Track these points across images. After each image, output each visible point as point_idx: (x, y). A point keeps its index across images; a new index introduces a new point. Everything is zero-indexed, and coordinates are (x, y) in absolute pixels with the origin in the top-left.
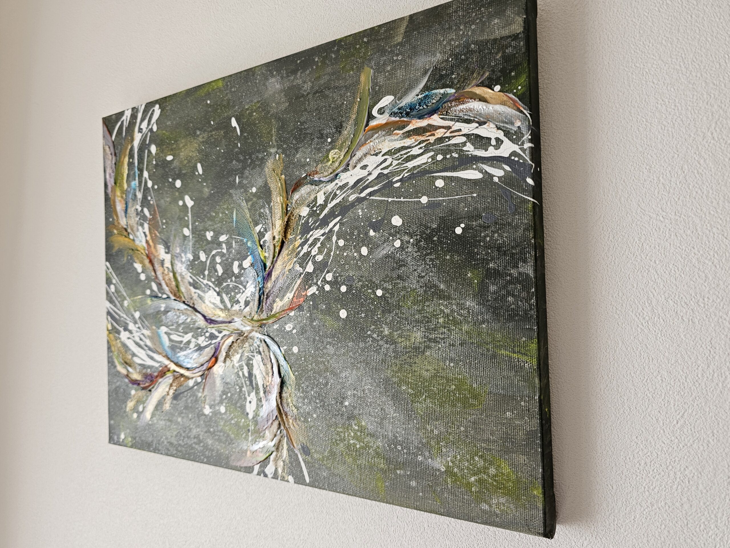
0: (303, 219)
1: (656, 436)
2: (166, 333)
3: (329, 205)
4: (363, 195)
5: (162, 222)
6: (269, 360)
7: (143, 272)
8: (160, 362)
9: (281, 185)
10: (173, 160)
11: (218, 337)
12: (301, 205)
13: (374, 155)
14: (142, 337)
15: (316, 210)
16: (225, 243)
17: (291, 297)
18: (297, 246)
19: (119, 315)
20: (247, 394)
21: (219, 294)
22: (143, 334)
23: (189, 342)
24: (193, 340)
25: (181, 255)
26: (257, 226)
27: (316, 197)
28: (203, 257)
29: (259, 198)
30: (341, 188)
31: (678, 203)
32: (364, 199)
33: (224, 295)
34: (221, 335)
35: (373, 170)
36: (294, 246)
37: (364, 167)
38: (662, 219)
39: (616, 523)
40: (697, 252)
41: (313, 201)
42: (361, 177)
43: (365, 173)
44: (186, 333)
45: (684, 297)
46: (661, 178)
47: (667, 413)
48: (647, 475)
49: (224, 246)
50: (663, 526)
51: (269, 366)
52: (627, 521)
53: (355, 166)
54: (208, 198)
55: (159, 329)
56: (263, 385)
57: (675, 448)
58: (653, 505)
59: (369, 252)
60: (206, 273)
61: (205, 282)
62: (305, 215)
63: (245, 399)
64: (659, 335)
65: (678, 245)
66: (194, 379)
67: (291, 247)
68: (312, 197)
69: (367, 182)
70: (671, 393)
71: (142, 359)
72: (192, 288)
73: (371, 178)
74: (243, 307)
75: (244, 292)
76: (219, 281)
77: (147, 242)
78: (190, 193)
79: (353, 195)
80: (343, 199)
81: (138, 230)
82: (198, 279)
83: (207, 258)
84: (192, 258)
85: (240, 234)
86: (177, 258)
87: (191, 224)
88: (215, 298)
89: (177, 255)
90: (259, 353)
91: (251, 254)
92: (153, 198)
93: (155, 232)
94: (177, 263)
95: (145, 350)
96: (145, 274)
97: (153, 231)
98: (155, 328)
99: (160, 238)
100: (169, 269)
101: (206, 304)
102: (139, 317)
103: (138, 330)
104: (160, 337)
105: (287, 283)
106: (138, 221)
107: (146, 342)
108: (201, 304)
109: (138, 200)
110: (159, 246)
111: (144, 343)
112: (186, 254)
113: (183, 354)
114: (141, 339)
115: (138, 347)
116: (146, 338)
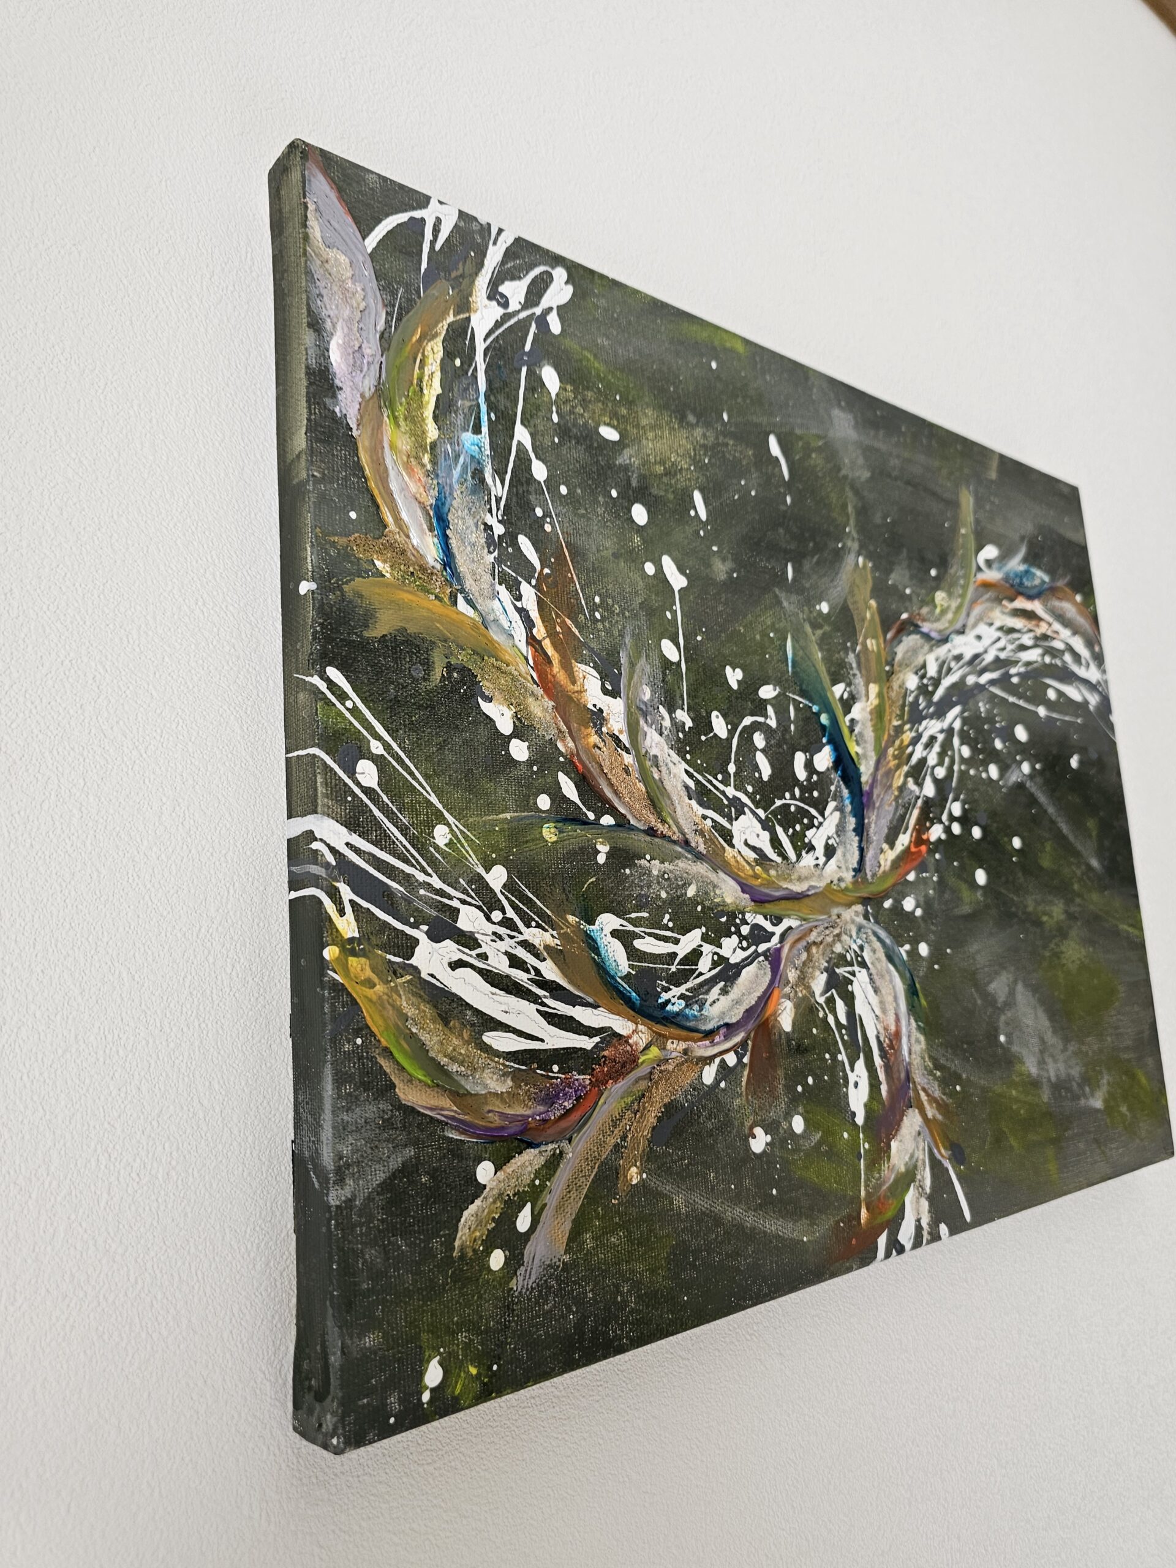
0: (911, 695)
2: (615, 934)
3: (943, 682)
5: (589, 599)
6: (887, 977)
7: (517, 733)
8: (599, 1031)
9: (872, 615)
11: (773, 934)
12: (906, 668)
13: (986, 624)
15: (928, 684)
16: (773, 706)
17: (906, 843)
20: (847, 1067)
21: (764, 824)
22: (525, 944)
23: (695, 956)
24: (707, 948)
25: (658, 710)
26: (835, 685)
27: (925, 662)
28: (720, 726)
29: (836, 628)
30: (956, 659)
32: (984, 687)
33: (779, 830)
35: (988, 647)
36: (902, 741)
37: (980, 638)
41: (922, 667)
42: (978, 651)
43: (981, 646)
44: (685, 931)
49: (770, 710)
51: (888, 991)
53: (971, 631)
54: (724, 584)
55: (592, 922)
56: (878, 1038)
59: (998, 774)
60: (732, 768)
61: (730, 792)
62: (913, 689)
63: (846, 1079)
66: (717, 1060)
67: (898, 742)
68: (920, 659)
69: (985, 662)
72: (694, 804)
73: (988, 658)
74: (822, 860)
75: (821, 824)
76: (765, 794)
77: (532, 640)
78: (675, 553)
79: (971, 677)
80: (960, 678)
81: (494, 594)
82: (711, 782)
83: (731, 733)
84: (691, 725)
85: (803, 693)
86: (645, 715)
87: (683, 634)
88: (758, 836)
89: (644, 708)
90: (863, 964)
91: (829, 742)
92: (551, 517)
93: (564, 621)
94: (646, 728)
95: (534, 999)
96: (527, 744)
97: (558, 616)
98: (577, 920)
99: (585, 645)
100: (620, 741)
101: (736, 850)
102: (504, 886)
103: (502, 931)
104: (596, 949)
105: (898, 814)
106: (494, 567)
107: (538, 972)
108: (724, 848)
109: (493, 498)
110: (579, 665)
111: (530, 977)
112: (671, 711)
113: (678, 994)
114: (515, 962)
115: (502, 993)
116: (537, 955)
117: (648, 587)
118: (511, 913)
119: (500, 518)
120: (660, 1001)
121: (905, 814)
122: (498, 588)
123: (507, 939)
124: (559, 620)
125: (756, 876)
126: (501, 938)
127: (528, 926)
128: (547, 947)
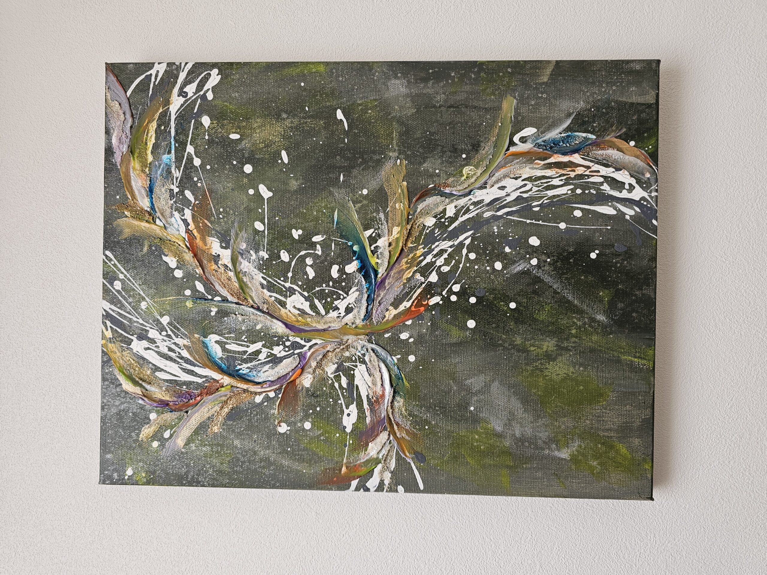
0: (428, 229)
1: (714, 415)
2: (217, 342)
3: (460, 218)
4: (499, 213)
5: (217, 210)
6: (378, 369)
7: (177, 268)
8: (206, 377)
9: (402, 191)
10: (240, 140)
11: (305, 346)
12: (425, 215)
13: (513, 178)
14: (173, 347)
15: (445, 222)
16: (320, 245)
17: (408, 306)
18: (418, 255)
19: (130, 320)
20: (344, 407)
21: (306, 299)
22: (175, 343)
23: (258, 352)
24: (264, 350)
25: (249, 252)
26: (366, 230)
27: (445, 209)
28: (285, 256)
29: (372, 201)
30: (475, 204)
31: (735, 250)
32: (501, 217)
33: (316, 302)
34: (308, 345)
35: (511, 192)
36: (415, 255)
37: (502, 188)
38: (724, 260)
39: (686, 482)
40: (745, 285)
41: (441, 212)
42: (498, 197)
43: (502, 193)
44: (254, 342)
45: (736, 317)
46: (725, 231)
47: (722, 398)
48: (708, 444)
49: (318, 247)
50: (717, 479)
51: (377, 375)
52: (693, 480)
53: (493, 186)
54: (296, 191)
55: (205, 337)
56: (368, 396)
57: (727, 422)
58: (711, 465)
59: (503, 267)
60: (290, 275)
61: (288, 285)
62: (431, 225)
63: (342, 412)
64: (719, 343)
65: (734, 280)
66: (264, 394)
67: (411, 255)
68: (441, 208)
69: (505, 202)
70: (725, 384)
71: (171, 374)
72: (265, 291)
73: (509, 199)
74: (343, 314)
75: (344, 298)
76: (308, 285)
77: (188, 231)
78: (267, 182)
79: (488, 213)
80: (477, 214)
81: (172, 215)
82: (276, 282)
83: (291, 260)
84: (268, 257)
85: (342, 237)
86: (242, 255)
87: (268, 218)
88: (302, 304)
89: (242, 252)
90: (364, 362)
91: (357, 259)
92: (201, 180)
93: (204, 221)
94: (242, 260)
95: (178, 363)
96: (182, 271)
97: (201, 219)
98: (199, 336)
99: (214, 229)
100: (228, 267)
101: (288, 310)
102: (168, 323)
103: (165, 338)
104: (207, 347)
105: (404, 292)
106: (173, 205)
107: (179, 353)
108: (280, 309)
109: (175, 178)
110: (210, 238)
111: (176, 355)
112: (257, 252)
113: (247, 367)
114: (170, 349)
115: (164, 359)
116: (180, 348)
117: (250, 200)
118: (170, 332)
119: (177, 185)
120: (236, 369)
121: (410, 292)
122: (174, 213)
123: (168, 342)
124: (201, 221)
125: (298, 321)
126: (165, 341)
127: (177, 337)
128: (184, 346)
